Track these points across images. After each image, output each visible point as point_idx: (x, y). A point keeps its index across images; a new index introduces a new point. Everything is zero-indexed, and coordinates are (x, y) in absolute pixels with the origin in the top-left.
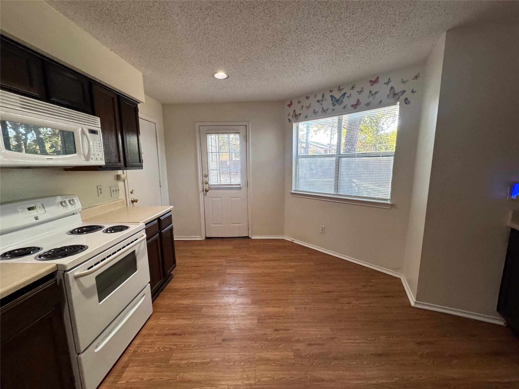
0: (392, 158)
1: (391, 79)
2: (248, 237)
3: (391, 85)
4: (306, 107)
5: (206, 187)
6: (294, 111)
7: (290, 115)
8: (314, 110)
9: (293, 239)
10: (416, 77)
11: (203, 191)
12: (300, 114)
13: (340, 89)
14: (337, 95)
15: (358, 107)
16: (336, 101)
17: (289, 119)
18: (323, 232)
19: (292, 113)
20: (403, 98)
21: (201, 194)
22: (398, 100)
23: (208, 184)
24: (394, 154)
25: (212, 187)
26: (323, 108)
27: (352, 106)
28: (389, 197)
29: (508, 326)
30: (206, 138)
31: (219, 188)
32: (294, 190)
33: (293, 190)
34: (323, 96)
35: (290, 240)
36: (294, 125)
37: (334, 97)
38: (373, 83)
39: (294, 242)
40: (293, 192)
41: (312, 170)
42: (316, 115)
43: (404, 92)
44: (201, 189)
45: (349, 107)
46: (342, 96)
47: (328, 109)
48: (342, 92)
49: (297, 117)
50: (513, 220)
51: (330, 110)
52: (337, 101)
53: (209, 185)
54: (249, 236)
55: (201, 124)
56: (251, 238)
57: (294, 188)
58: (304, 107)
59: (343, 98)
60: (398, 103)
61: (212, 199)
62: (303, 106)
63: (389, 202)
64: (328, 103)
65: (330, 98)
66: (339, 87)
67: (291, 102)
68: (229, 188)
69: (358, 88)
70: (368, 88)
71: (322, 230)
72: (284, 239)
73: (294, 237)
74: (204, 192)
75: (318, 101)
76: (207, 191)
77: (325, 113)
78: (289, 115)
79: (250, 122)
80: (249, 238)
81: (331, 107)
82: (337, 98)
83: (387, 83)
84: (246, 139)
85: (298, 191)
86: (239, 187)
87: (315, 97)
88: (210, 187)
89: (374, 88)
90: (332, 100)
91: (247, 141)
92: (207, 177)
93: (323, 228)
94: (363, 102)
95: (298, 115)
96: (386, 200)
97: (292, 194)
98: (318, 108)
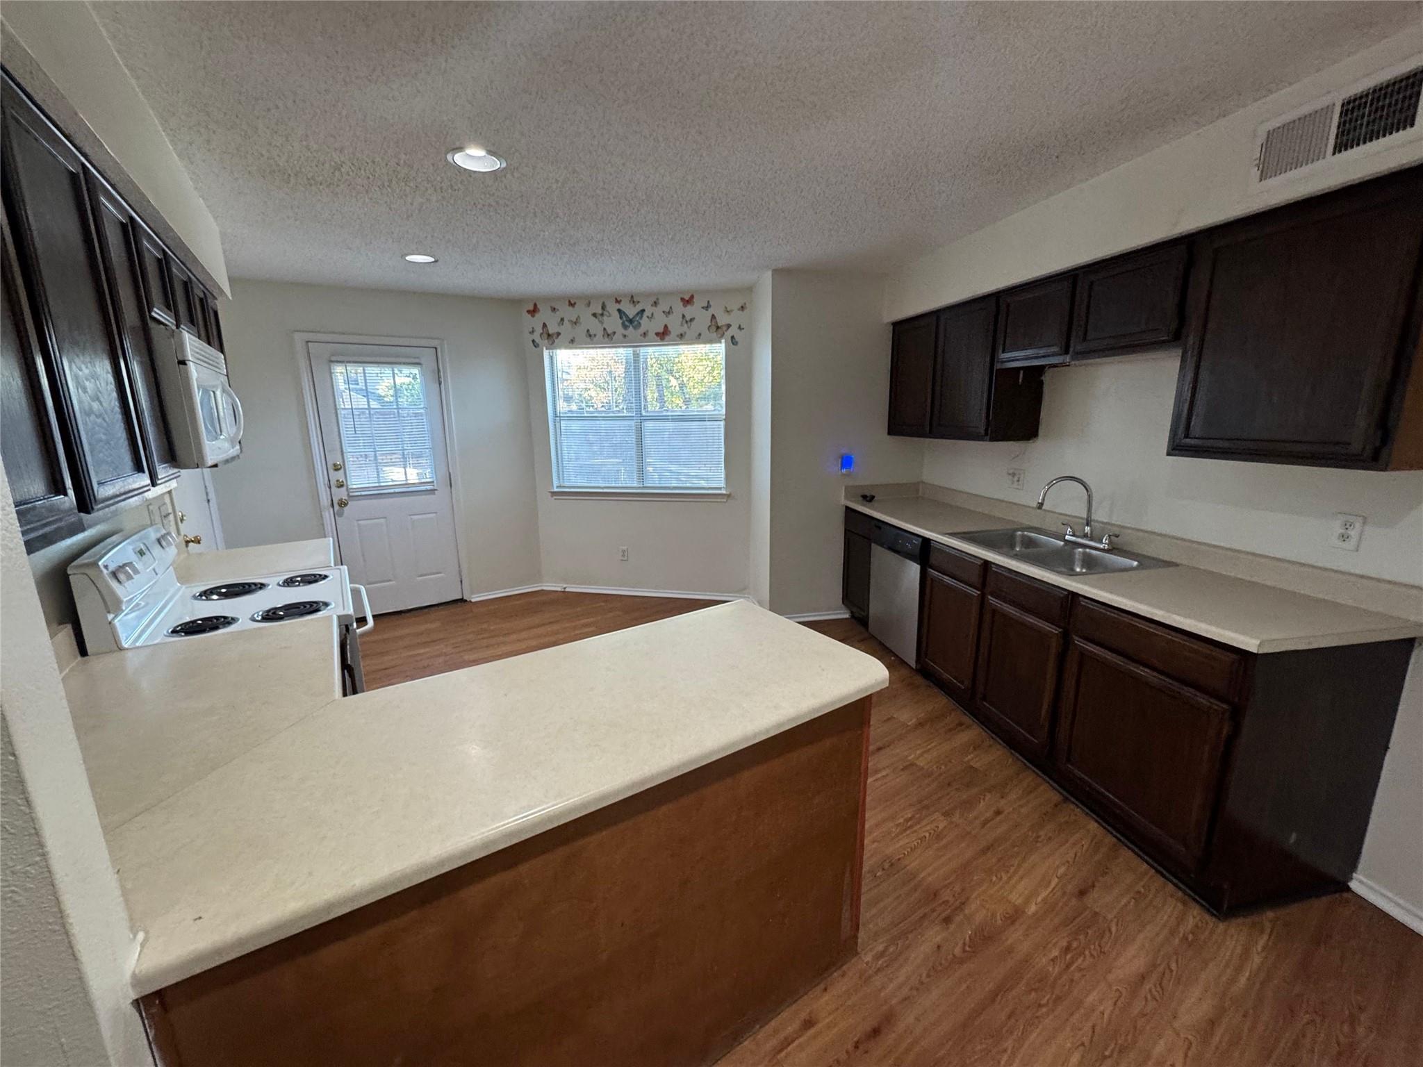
0: (722, 423)
1: (711, 303)
2: (462, 600)
3: (711, 311)
4: (570, 321)
5: (341, 494)
6: (545, 325)
7: (535, 333)
8: (588, 331)
9: (565, 586)
10: (742, 308)
11: (333, 505)
12: (559, 334)
13: (633, 301)
14: (631, 311)
15: (667, 338)
16: (629, 322)
17: (533, 341)
18: (626, 558)
19: (539, 330)
20: (729, 334)
21: (328, 515)
22: (722, 336)
23: (345, 488)
24: (724, 417)
25: (359, 494)
26: (605, 329)
27: (657, 334)
28: (723, 485)
29: (853, 616)
30: (331, 373)
31: (379, 494)
32: (557, 487)
33: (555, 485)
34: (603, 307)
35: (559, 589)
36: (546, 353)
37: (624, 313)
38: (688, 302)
39: (567, 590)
40: (556, 490)
41: (591, 444)
42: (590, 339)
43: (729, 326)
44: (325, 501)
45: (651, 335)
46: (638, 314)
47: (615, 333)
48: (639, 308)
49: (552, 338)
50: (846, 497)
51: (618, 336)
52: (631, 321)
53: (347, 489)
54: (465, 598)
55: (311, 336)
56: (471, 602)
57: (555, 483)
58: (566, 321)
59: (641, 318)
60: (723, 341)
61: (360, 522)
62: (562, 320)
63: (724, 492)
64: (613, 322)
65: (617, 313)
66: (632, 297)
67: (535, 305)
68: (406, 492)
69: (664, 306)
70: (679, 308)
71: (623, 556)
72: (542, 590)
73: (565, 580)
74: (336, 507)
75: (594, 315)
76: (343, 504)
77: (609, 338)
78: (532, 332)
79: (445, 342)
80: (466, 601)
81: (620, 330)
82: (631, 317)
83: (707, 308)
84: (437, 377)
85: (564, 487)
86: (429, 487)
87: (589, 304)
88: (351, 494)
89: (689, 311)
90: (621, 318)
91: (440, 384)
92: (342, 470)
93: (624, 551)
94: (675, 329)
95: (553, 334)
96: (720, 489)
97: (554, 494)
98: (594, 326)
